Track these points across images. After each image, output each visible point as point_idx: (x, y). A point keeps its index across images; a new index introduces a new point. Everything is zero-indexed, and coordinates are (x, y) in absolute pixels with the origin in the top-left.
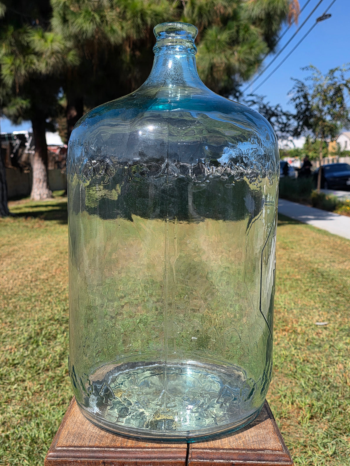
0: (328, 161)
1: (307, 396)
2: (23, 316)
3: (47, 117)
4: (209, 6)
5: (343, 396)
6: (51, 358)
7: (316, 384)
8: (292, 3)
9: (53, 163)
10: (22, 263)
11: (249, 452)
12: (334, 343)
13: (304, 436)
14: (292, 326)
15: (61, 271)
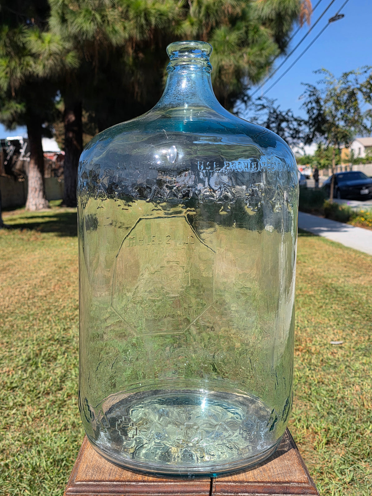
0: (341, 169)
1: (322, 420)
2: (20, 335)
3: (43, 123)
4: (216, 5)
5: (361, 420)
6: (51, 380)
7: (332, 407)
8: (304, 2)
9: (50, 170)
10: (18, 278)
11: (274, 485)
12: (350, 363)
13: (320, 462)
14: (306, 345)
15: (60, 287)
